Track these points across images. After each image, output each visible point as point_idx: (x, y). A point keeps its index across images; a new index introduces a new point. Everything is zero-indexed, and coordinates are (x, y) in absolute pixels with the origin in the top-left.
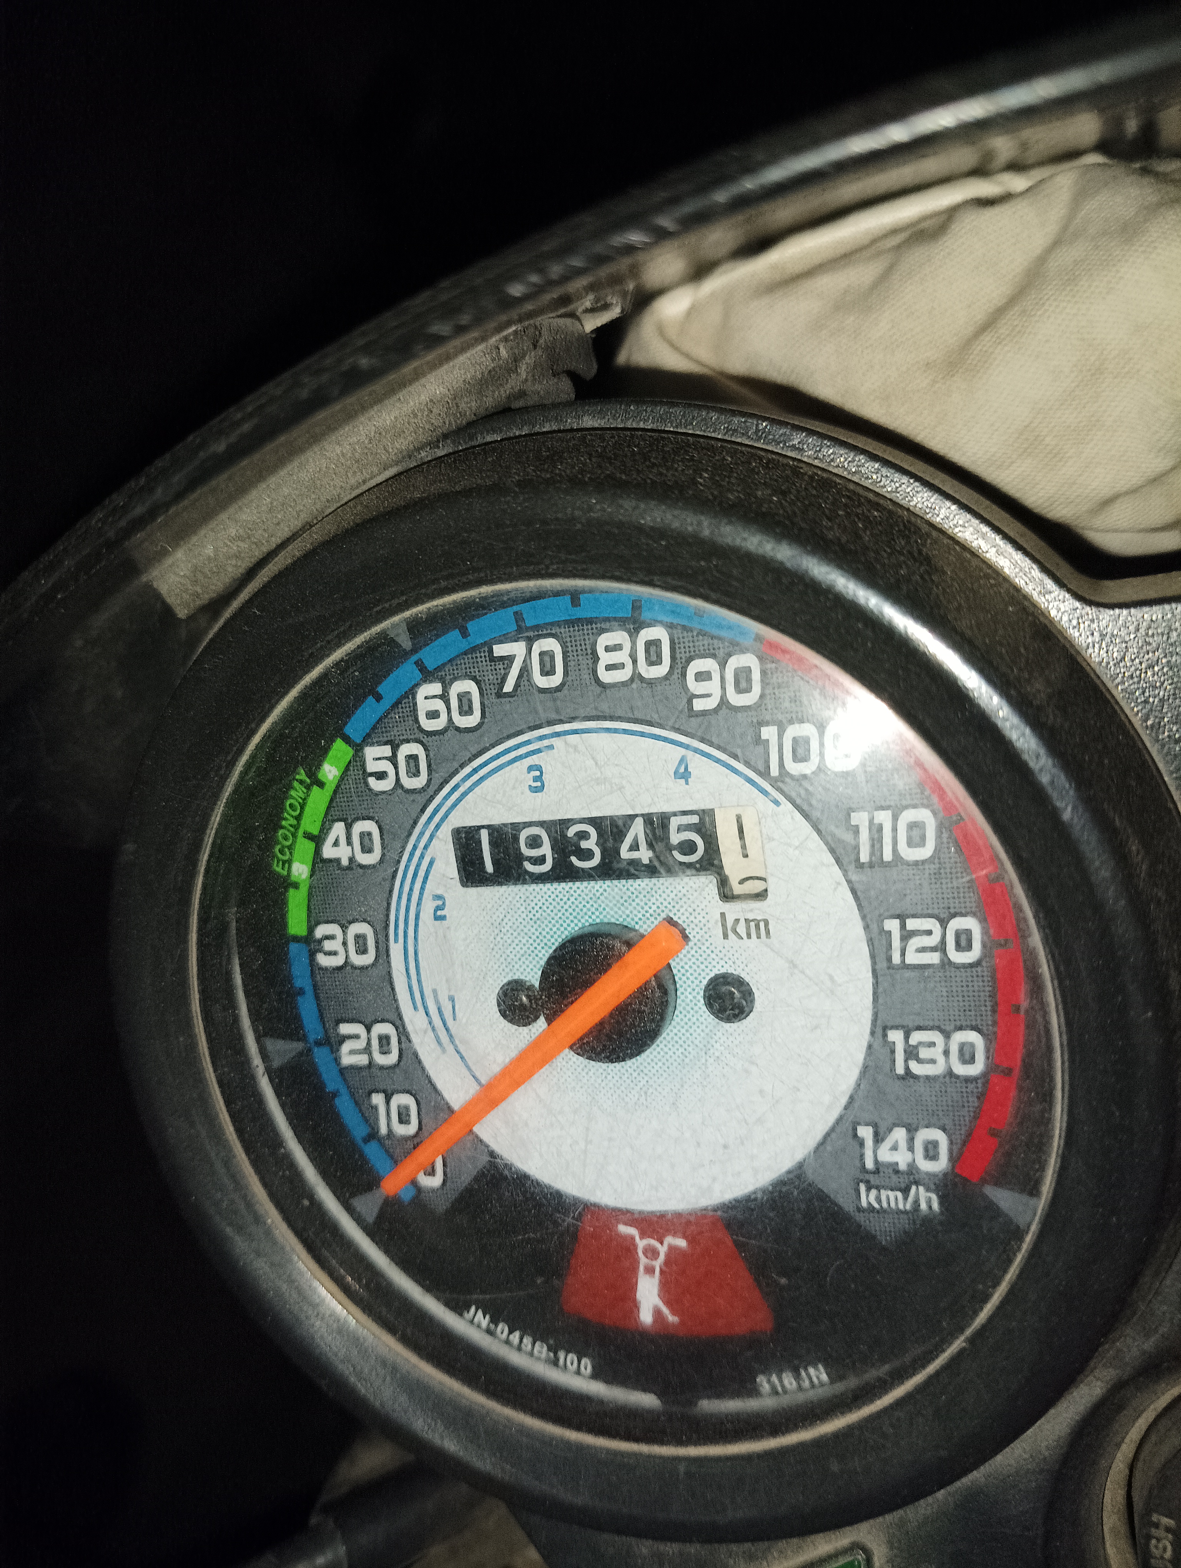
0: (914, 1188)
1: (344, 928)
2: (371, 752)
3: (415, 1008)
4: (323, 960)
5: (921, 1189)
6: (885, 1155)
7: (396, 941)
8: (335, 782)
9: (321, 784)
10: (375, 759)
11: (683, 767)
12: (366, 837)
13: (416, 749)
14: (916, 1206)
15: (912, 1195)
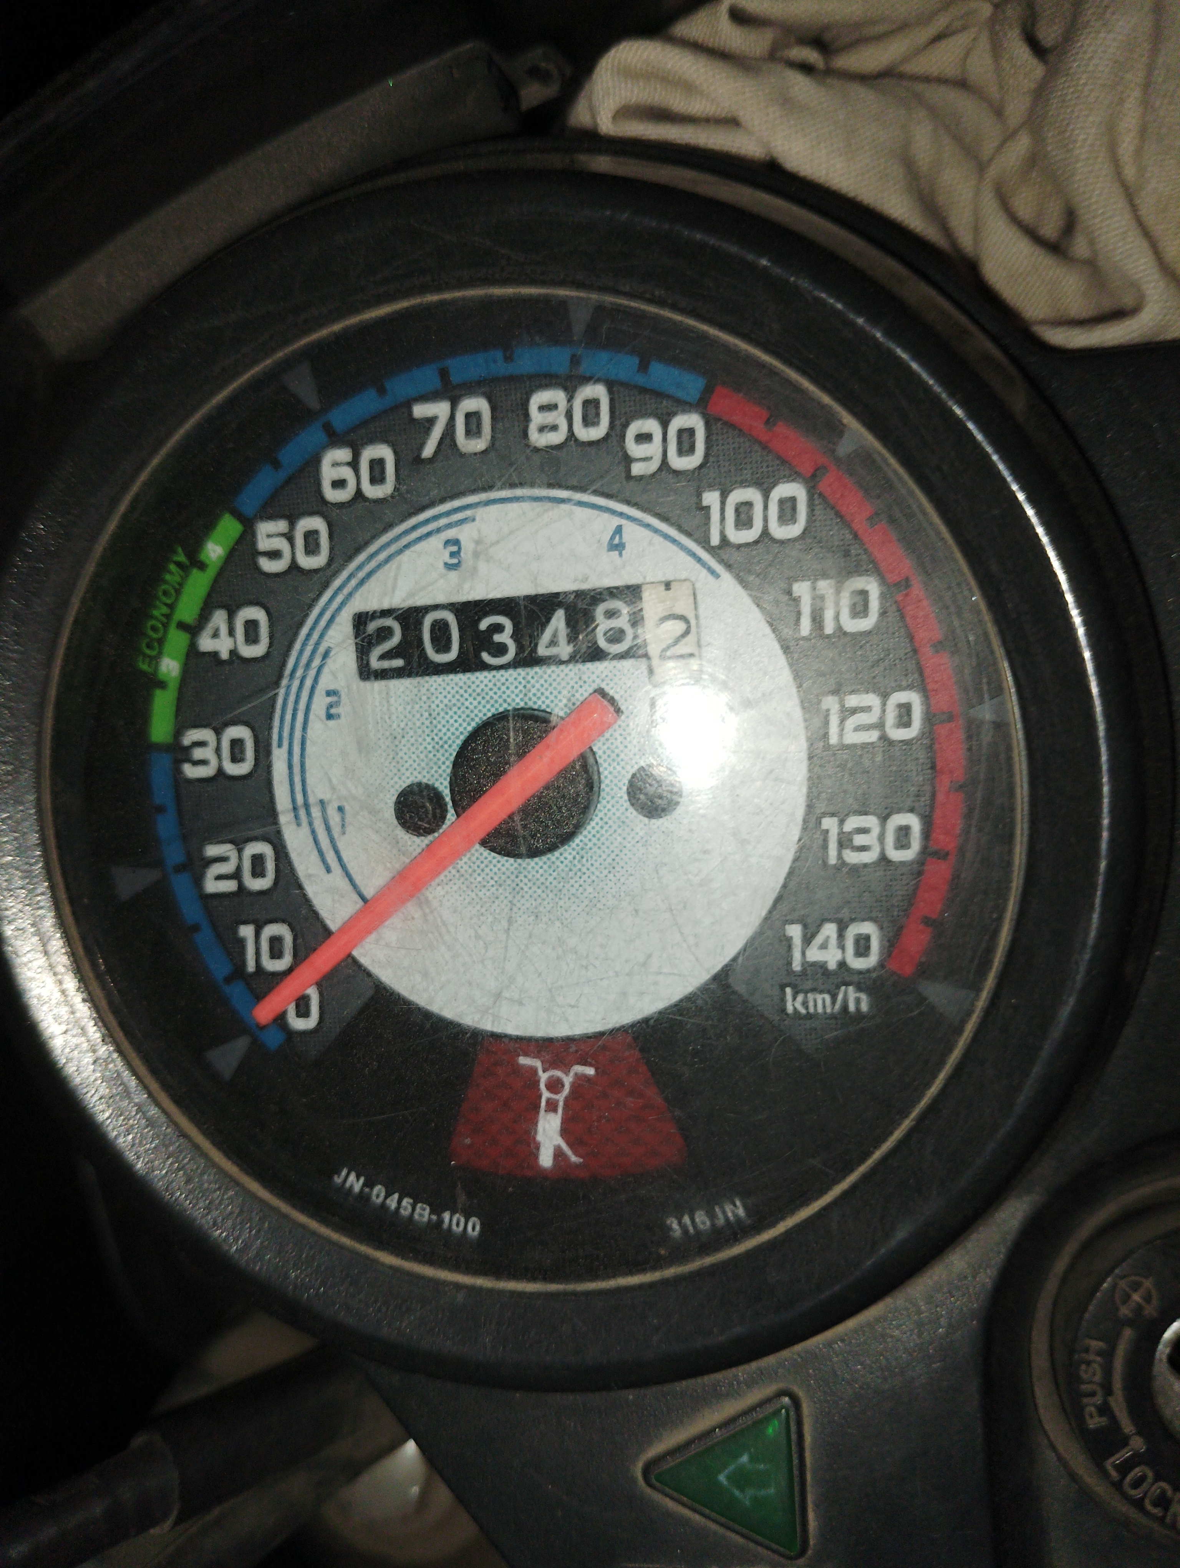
0: (842, 990)
1: (218, 732)
2: (262, 529)
3: (297, 821)
4: (191, 771)
5: (851, 989)
6: (814, 954)
7: (280, 745)
8: (220, 564)
9: (202, 566)
10: (269, 536)
11: (617, 537)
12: (251, 626)
13: (317, 523)
14: (845, 1007)
15: (840, 997)
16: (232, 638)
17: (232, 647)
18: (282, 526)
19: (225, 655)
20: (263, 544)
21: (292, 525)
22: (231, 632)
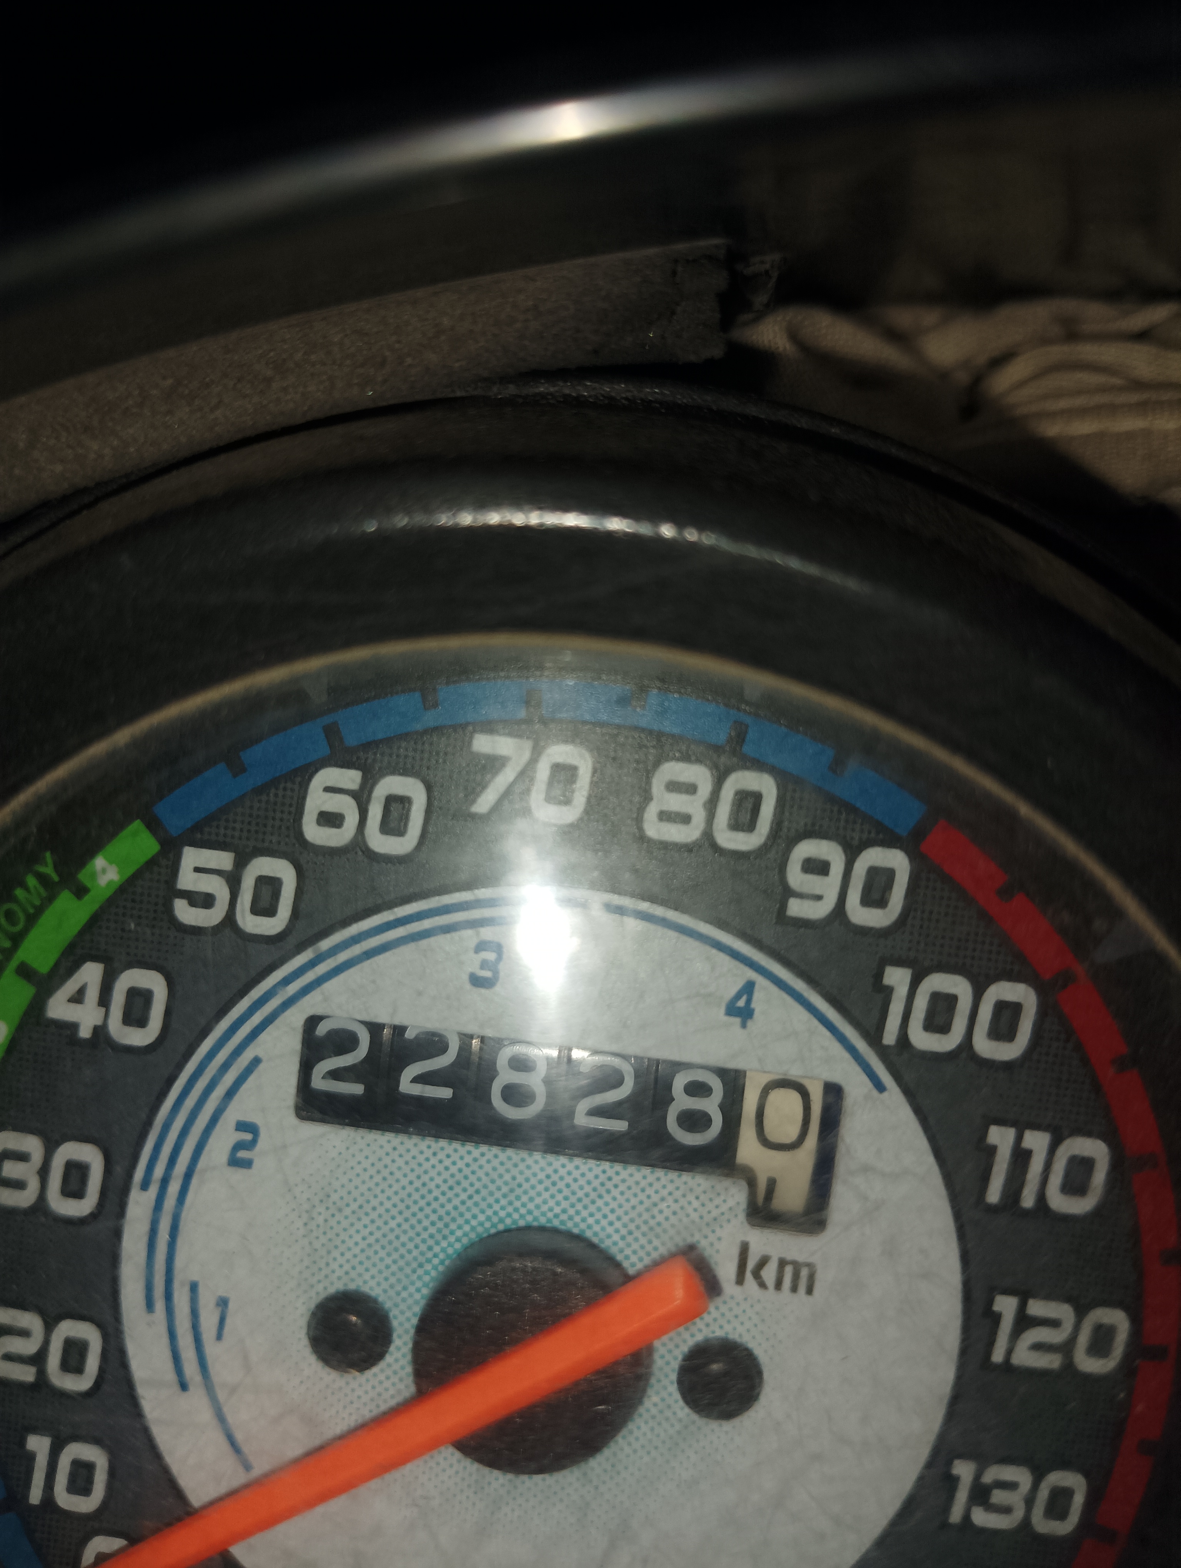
1: (50, 1145)
2: (191, 857)
3: (150, 1305)
7: (145, 1186)
8: (109, 893)
9: (81, 891)
10: (197, 870)
11: (744, 998)
12: (139, 998)
13: (283, 870)
16: (103, 1010)
17: (99, 1022)
18: (223, 860)
19: (85, 1033)
20: (187, 880)
21: (241, 863)
22: (104, 1000)
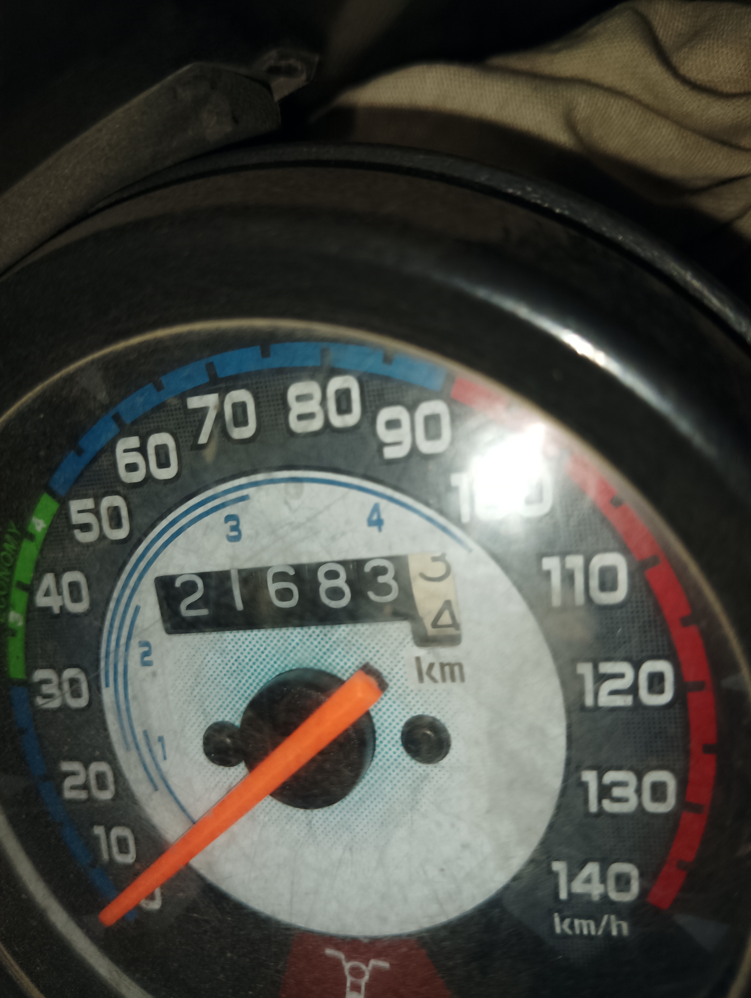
0: (606, 918)
1: (59, 672)
2: (75, 505)
3: (128, 748)
4: (42, 703)
5: (613, 917)
6: (578, 887)
7: (107, 685)
8: (44, 536)
9: (31, 538)
10: (80, 512)
11: (376, 514)
12: (74, 587)
13: (118, 501)
14: (607, 932)
15: (604, 923)
16: (60, 597)
17: (60, 604)
18: (89, 503)
19: (56, 610)
20: (77, 518)
21: (97, 503)
22: (59, 591)
